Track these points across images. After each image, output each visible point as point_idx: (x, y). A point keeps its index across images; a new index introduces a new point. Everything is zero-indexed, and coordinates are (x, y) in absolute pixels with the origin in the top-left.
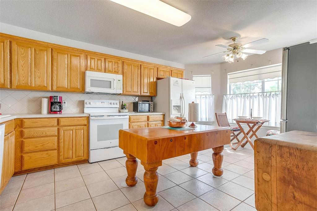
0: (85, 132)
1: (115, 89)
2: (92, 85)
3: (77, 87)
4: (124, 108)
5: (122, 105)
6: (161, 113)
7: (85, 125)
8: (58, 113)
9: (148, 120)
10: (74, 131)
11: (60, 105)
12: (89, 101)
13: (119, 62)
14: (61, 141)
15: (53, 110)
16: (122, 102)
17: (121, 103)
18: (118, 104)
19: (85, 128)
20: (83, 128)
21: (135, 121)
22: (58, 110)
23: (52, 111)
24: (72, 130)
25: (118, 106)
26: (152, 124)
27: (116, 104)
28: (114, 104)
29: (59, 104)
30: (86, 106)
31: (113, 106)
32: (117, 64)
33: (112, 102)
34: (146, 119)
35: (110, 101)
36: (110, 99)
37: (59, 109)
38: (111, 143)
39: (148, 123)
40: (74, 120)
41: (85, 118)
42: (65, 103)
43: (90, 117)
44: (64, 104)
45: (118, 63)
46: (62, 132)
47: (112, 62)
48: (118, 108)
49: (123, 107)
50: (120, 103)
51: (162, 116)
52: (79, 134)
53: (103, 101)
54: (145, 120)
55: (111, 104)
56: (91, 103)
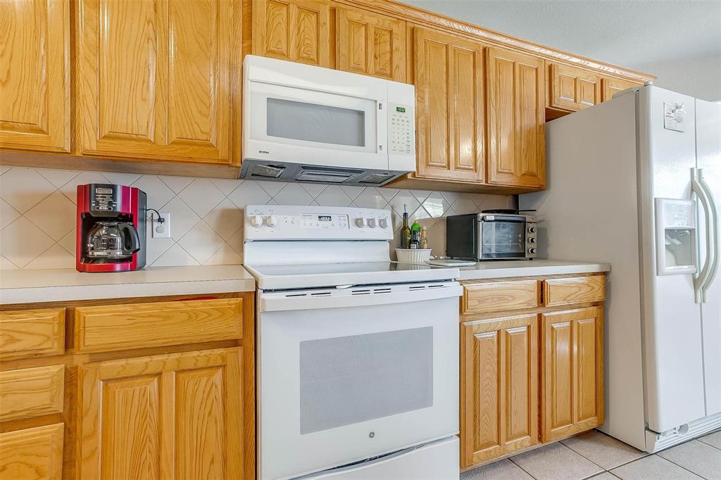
0: (230, 383)
1: (384, 148)
2: (273, 130)
3: (204, 137)
4: (415, 241)
5: (405, 228)
6: (594, 268)
7: (235, 343)
8: (118, 267)
9: (542, 300)
10: (170, 379)
11: (126, 231)
12: (265, 209)
13: (395, 29)
14: (86, 448)
15: (96, 254)
16: (405, 215)
17: (399, 220)
18: (389, 222)
19: (234, 357)
20: (220, 362)
21: (488, 307)
22: (118, 253)
23: (88, 260)
24: (159, 375)
25: (389, 234)
26: (559, 319)
27: (383, 224)
28: (371, 224)
29: (122, 225)
30: (250, 232)
31: (366, 232)
32: (388, 37)
33: (365, 214)
34: (534, 296)
35: (355, 213)
36: (353, 204)
37: (122, 249)
38: (372, 435)
39: (540, 316)
40: (166, 318)
41: (233, 301)
42: (160, 220)
43: (262, 296)
44: (156, 224)
45: (391, 32)
46: (93, 393)
47: (366, 26)
48: (387, 244)
49: (407, 238)
50: (394, 219)
51: (599, 278)
52: (200, 394)
53: (325, 211)
54: (528, 303)
55: (358, 223)
56: (274, 220)
